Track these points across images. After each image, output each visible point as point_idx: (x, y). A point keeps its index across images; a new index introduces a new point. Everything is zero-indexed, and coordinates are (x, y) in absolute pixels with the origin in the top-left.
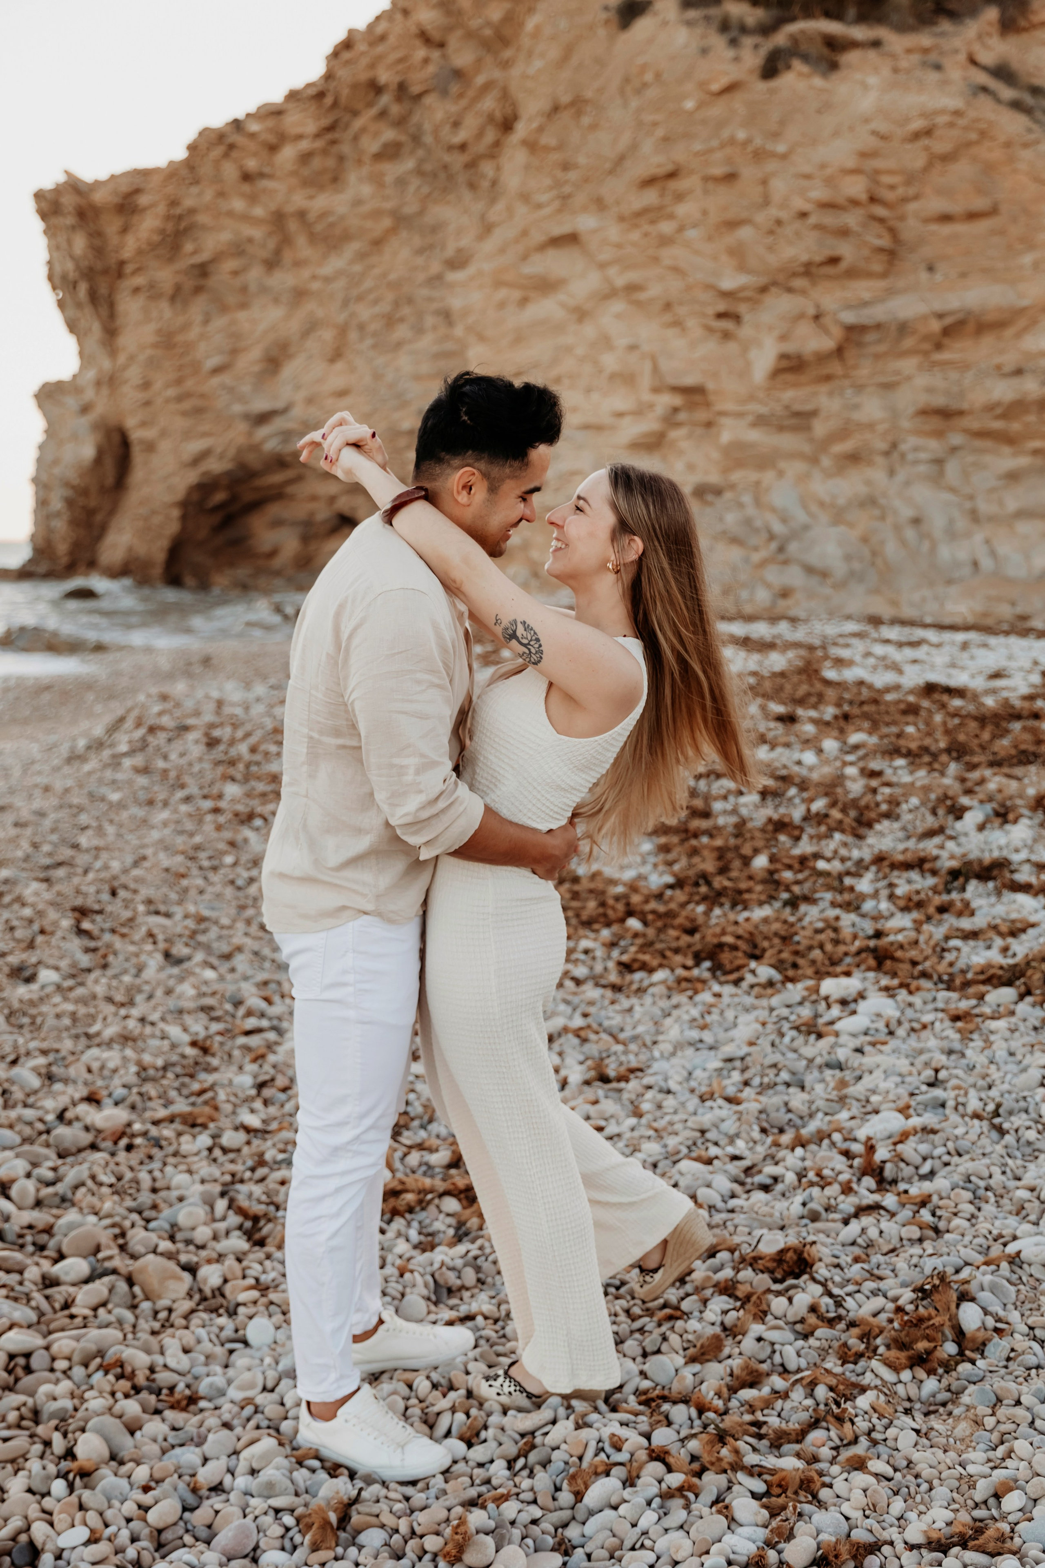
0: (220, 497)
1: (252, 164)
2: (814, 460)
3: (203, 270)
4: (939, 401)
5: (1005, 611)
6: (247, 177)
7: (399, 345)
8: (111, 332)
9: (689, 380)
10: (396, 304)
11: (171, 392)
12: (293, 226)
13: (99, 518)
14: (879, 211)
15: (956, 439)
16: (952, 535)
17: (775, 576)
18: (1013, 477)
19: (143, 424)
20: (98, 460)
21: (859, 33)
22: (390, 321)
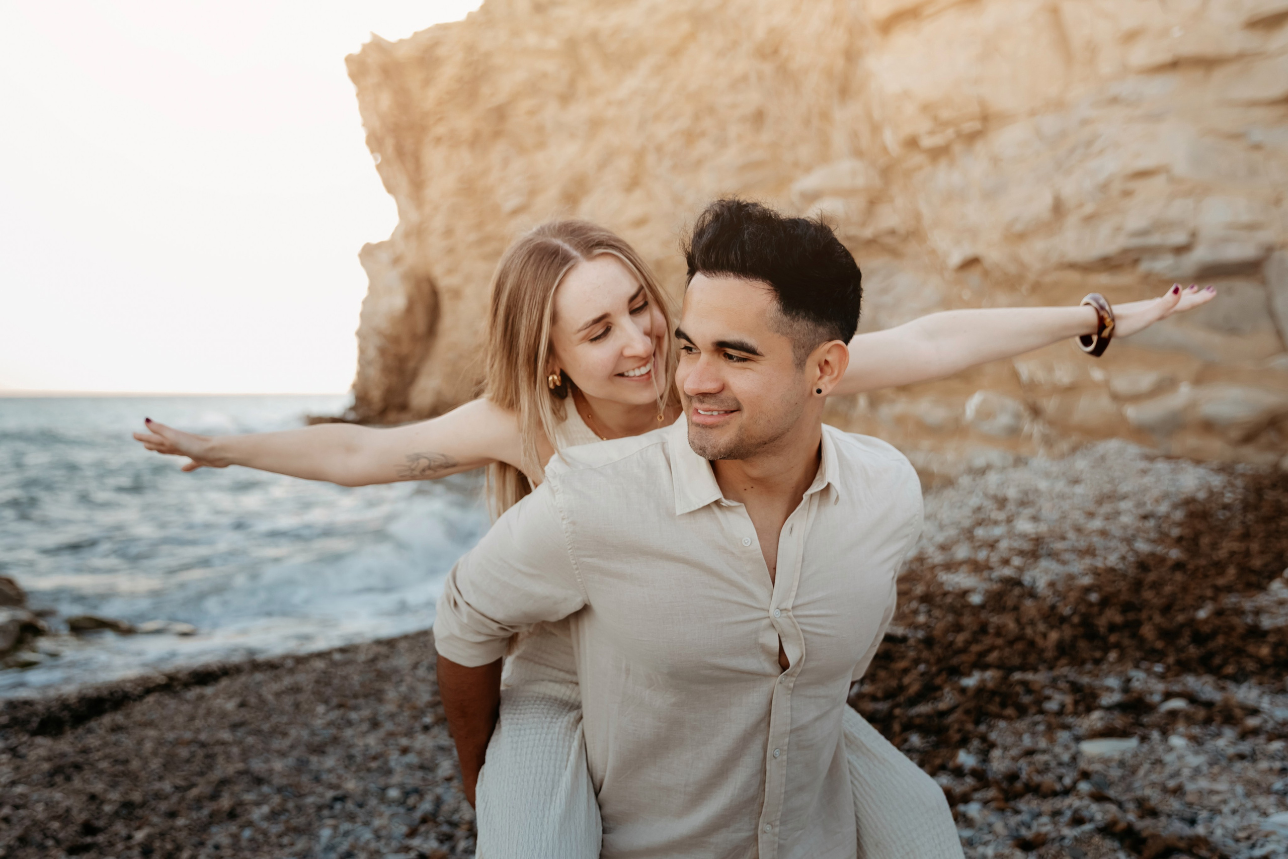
3: (500, 113)
7: (699, 164)
8: (417, 185)
10: (697, 117)
11: (473, 237)
12: (586, 52)
13: (411, 364)
19: (450, 271)
20: (410, 309)
22: (690, 137)
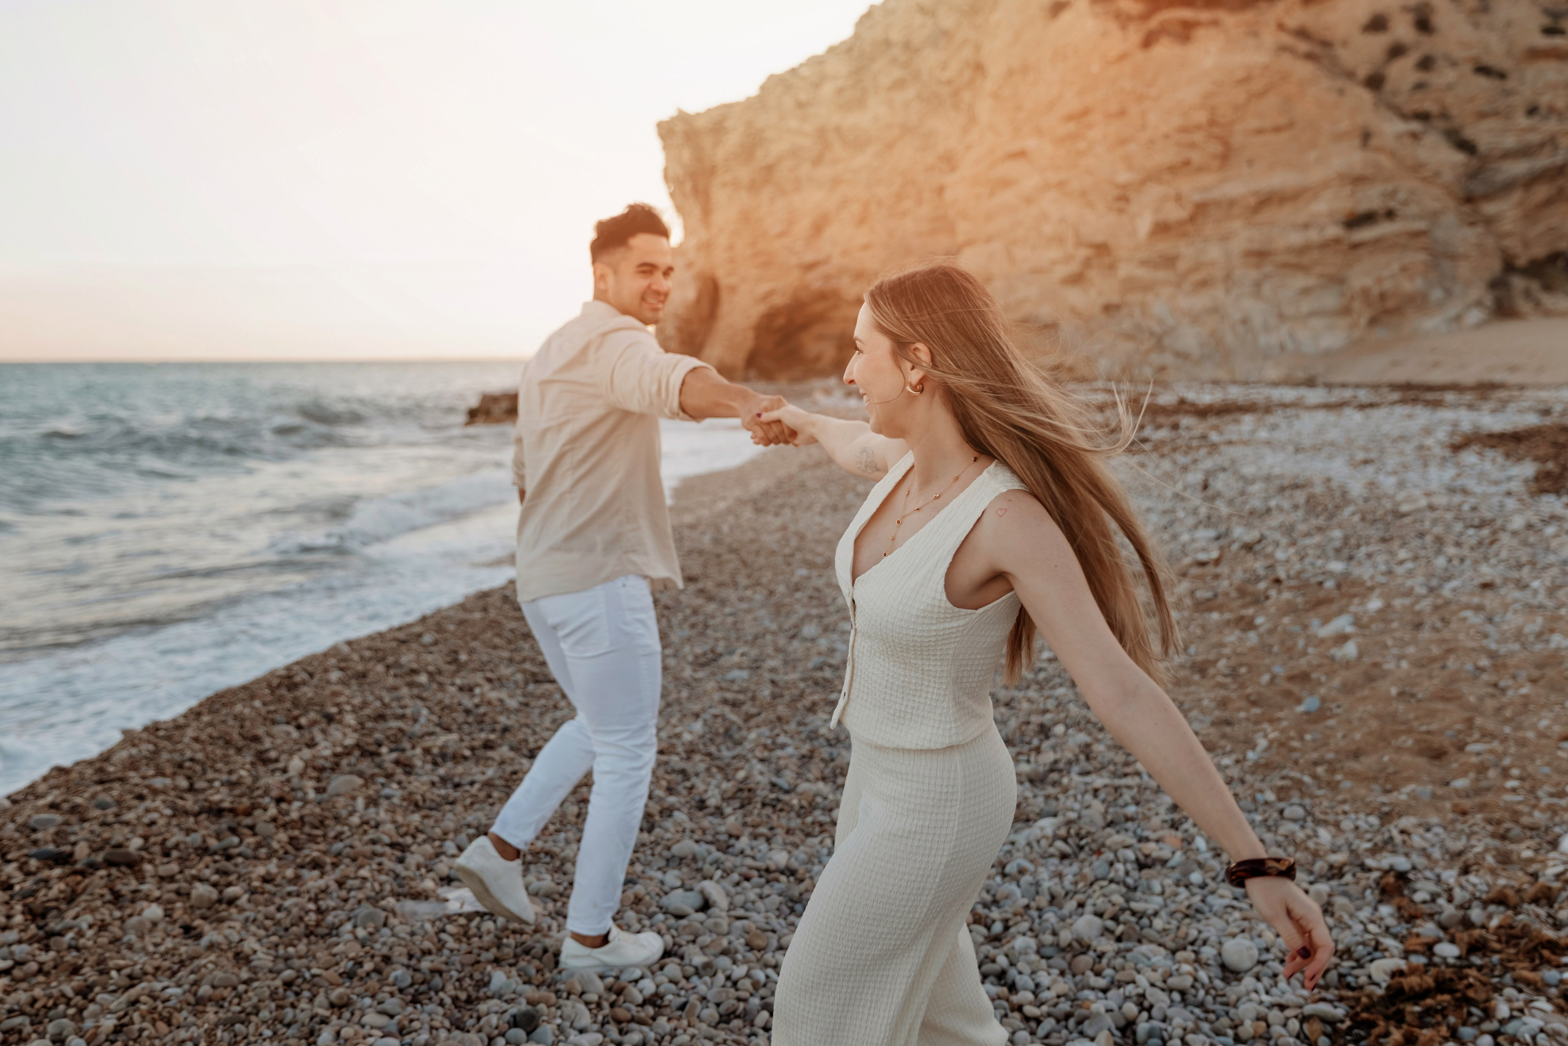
0: (781, 321)
1: (803, 96)
2: (1178, 285)
3: (769, 169)
4: (1256, 246)
5: (1301, 375)
6: (800, 105)
8: (707, 212)
9: (1099, 238)
10: (904, 186)
11: (748, 252)
12: (832, 137)
14: (1216, 130)
15: (1268, 268)
16: (1267, 328)
17: (1156, 359)
18: (1306, 291)
19: (729, 274)
20: (698, 301)
21: (1204, 15)
22: (899, 197)
